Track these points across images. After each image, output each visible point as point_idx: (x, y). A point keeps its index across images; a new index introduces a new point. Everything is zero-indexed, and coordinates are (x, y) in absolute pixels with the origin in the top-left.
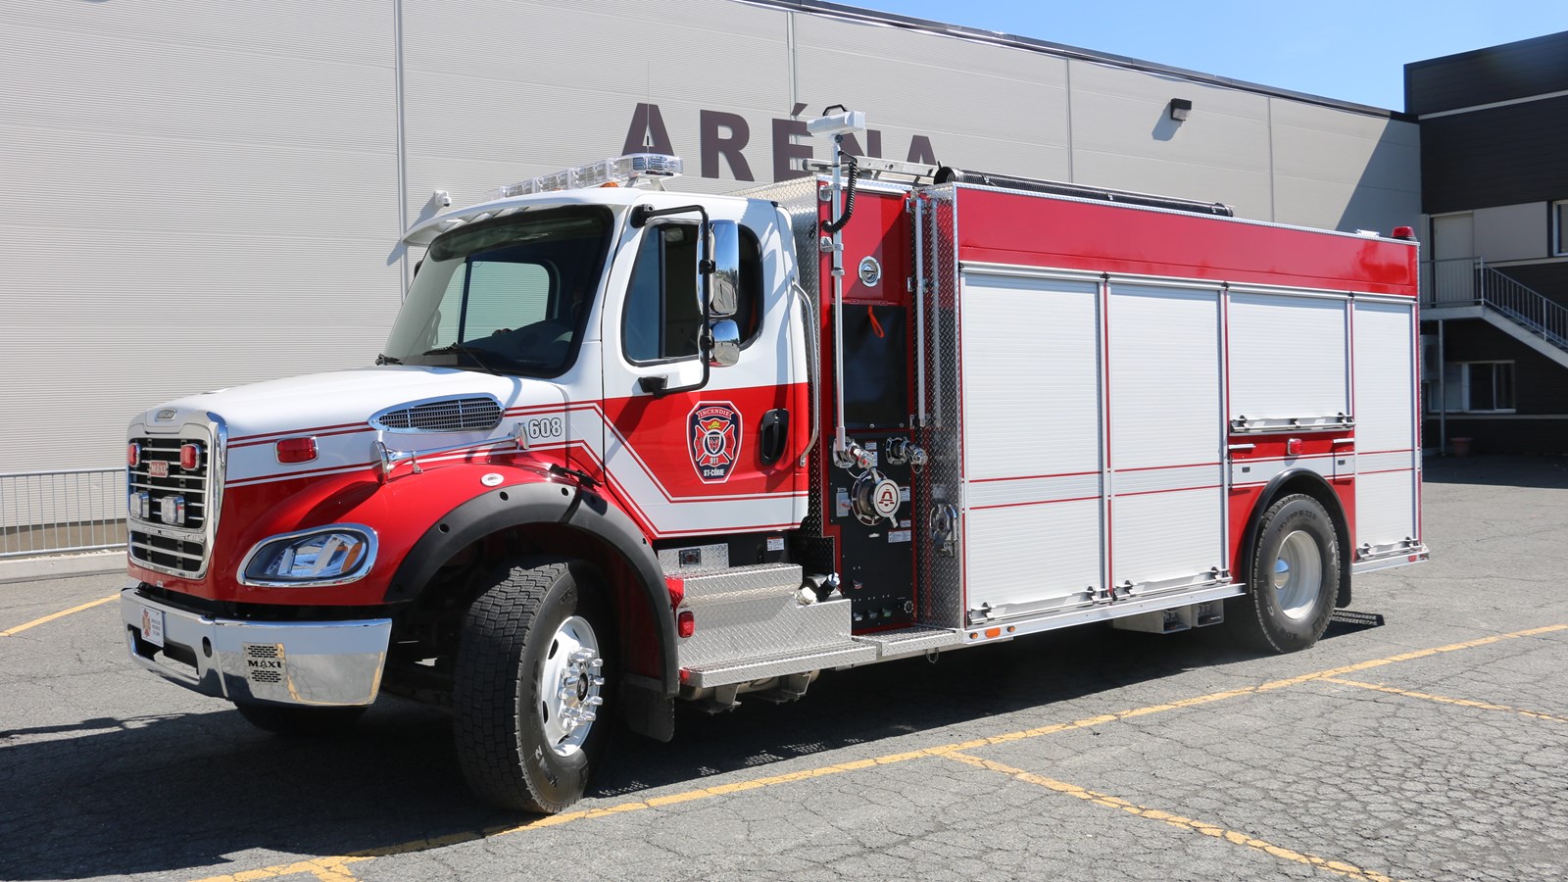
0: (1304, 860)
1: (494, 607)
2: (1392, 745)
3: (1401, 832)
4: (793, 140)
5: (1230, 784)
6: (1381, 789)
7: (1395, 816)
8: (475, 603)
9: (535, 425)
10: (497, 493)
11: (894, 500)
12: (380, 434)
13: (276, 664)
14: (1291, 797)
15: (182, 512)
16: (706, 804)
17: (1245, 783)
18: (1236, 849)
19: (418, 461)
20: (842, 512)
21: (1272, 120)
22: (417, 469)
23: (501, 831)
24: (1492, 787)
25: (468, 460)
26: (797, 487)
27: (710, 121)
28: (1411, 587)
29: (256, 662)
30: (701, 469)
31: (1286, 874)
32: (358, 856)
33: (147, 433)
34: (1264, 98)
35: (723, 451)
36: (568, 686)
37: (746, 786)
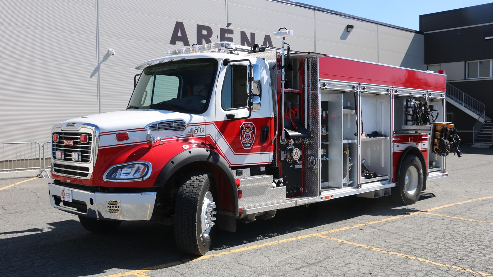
0: (444, 266)
1: (187, 188)
2: (454, 232)
3: (469, 257)
4: (227, 35)
5: (410, 244)
6: (457, 245)
7: (465, 253)
8: (181, 187)
9: (196, 129)
10: (188, 151)
11: (298, 155)
12: (149, 132)
13: (118, 207)
14: (431, 248)
15: (80, 157)
16: (250, 251)
17: (415, 244)
18: (422, 263)
19: (162, 141)
20: (282, 158)
21: (379, 32)
22: (161, 143)
23: (189, 261)
24: (491, 245)
25: (177, 140)
26: (271, 150)
27: (200, 28)
28: (438, 185)
29: (110, 207)
30: (244, 144)
31: (441, 270)
32: (146, 270)
33: (62, 130)
34: (376, 25)
35: (250, 138)
36: (207, 214)
37: (260, 246)
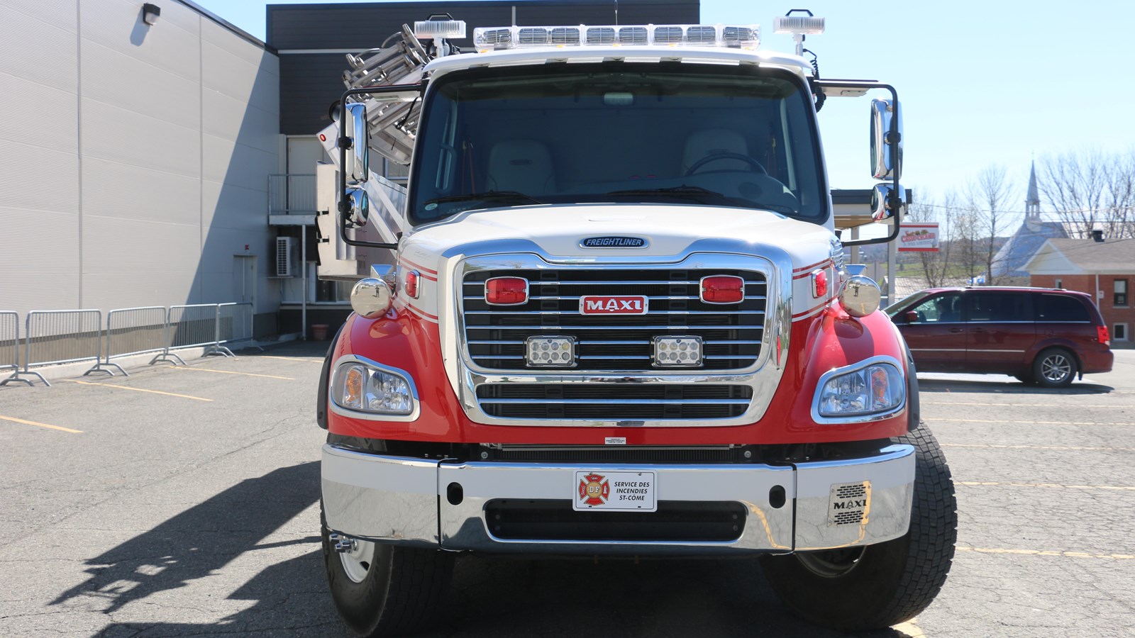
13: (861, 503)
21: (202, 37)
29: (843, 504)
34: (198, 15)
